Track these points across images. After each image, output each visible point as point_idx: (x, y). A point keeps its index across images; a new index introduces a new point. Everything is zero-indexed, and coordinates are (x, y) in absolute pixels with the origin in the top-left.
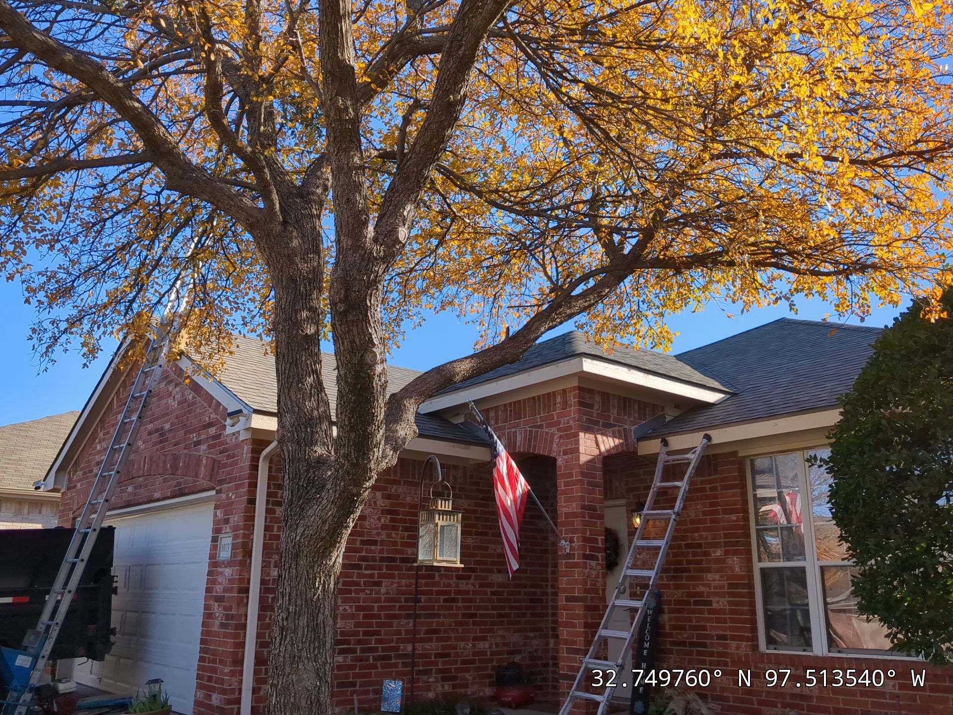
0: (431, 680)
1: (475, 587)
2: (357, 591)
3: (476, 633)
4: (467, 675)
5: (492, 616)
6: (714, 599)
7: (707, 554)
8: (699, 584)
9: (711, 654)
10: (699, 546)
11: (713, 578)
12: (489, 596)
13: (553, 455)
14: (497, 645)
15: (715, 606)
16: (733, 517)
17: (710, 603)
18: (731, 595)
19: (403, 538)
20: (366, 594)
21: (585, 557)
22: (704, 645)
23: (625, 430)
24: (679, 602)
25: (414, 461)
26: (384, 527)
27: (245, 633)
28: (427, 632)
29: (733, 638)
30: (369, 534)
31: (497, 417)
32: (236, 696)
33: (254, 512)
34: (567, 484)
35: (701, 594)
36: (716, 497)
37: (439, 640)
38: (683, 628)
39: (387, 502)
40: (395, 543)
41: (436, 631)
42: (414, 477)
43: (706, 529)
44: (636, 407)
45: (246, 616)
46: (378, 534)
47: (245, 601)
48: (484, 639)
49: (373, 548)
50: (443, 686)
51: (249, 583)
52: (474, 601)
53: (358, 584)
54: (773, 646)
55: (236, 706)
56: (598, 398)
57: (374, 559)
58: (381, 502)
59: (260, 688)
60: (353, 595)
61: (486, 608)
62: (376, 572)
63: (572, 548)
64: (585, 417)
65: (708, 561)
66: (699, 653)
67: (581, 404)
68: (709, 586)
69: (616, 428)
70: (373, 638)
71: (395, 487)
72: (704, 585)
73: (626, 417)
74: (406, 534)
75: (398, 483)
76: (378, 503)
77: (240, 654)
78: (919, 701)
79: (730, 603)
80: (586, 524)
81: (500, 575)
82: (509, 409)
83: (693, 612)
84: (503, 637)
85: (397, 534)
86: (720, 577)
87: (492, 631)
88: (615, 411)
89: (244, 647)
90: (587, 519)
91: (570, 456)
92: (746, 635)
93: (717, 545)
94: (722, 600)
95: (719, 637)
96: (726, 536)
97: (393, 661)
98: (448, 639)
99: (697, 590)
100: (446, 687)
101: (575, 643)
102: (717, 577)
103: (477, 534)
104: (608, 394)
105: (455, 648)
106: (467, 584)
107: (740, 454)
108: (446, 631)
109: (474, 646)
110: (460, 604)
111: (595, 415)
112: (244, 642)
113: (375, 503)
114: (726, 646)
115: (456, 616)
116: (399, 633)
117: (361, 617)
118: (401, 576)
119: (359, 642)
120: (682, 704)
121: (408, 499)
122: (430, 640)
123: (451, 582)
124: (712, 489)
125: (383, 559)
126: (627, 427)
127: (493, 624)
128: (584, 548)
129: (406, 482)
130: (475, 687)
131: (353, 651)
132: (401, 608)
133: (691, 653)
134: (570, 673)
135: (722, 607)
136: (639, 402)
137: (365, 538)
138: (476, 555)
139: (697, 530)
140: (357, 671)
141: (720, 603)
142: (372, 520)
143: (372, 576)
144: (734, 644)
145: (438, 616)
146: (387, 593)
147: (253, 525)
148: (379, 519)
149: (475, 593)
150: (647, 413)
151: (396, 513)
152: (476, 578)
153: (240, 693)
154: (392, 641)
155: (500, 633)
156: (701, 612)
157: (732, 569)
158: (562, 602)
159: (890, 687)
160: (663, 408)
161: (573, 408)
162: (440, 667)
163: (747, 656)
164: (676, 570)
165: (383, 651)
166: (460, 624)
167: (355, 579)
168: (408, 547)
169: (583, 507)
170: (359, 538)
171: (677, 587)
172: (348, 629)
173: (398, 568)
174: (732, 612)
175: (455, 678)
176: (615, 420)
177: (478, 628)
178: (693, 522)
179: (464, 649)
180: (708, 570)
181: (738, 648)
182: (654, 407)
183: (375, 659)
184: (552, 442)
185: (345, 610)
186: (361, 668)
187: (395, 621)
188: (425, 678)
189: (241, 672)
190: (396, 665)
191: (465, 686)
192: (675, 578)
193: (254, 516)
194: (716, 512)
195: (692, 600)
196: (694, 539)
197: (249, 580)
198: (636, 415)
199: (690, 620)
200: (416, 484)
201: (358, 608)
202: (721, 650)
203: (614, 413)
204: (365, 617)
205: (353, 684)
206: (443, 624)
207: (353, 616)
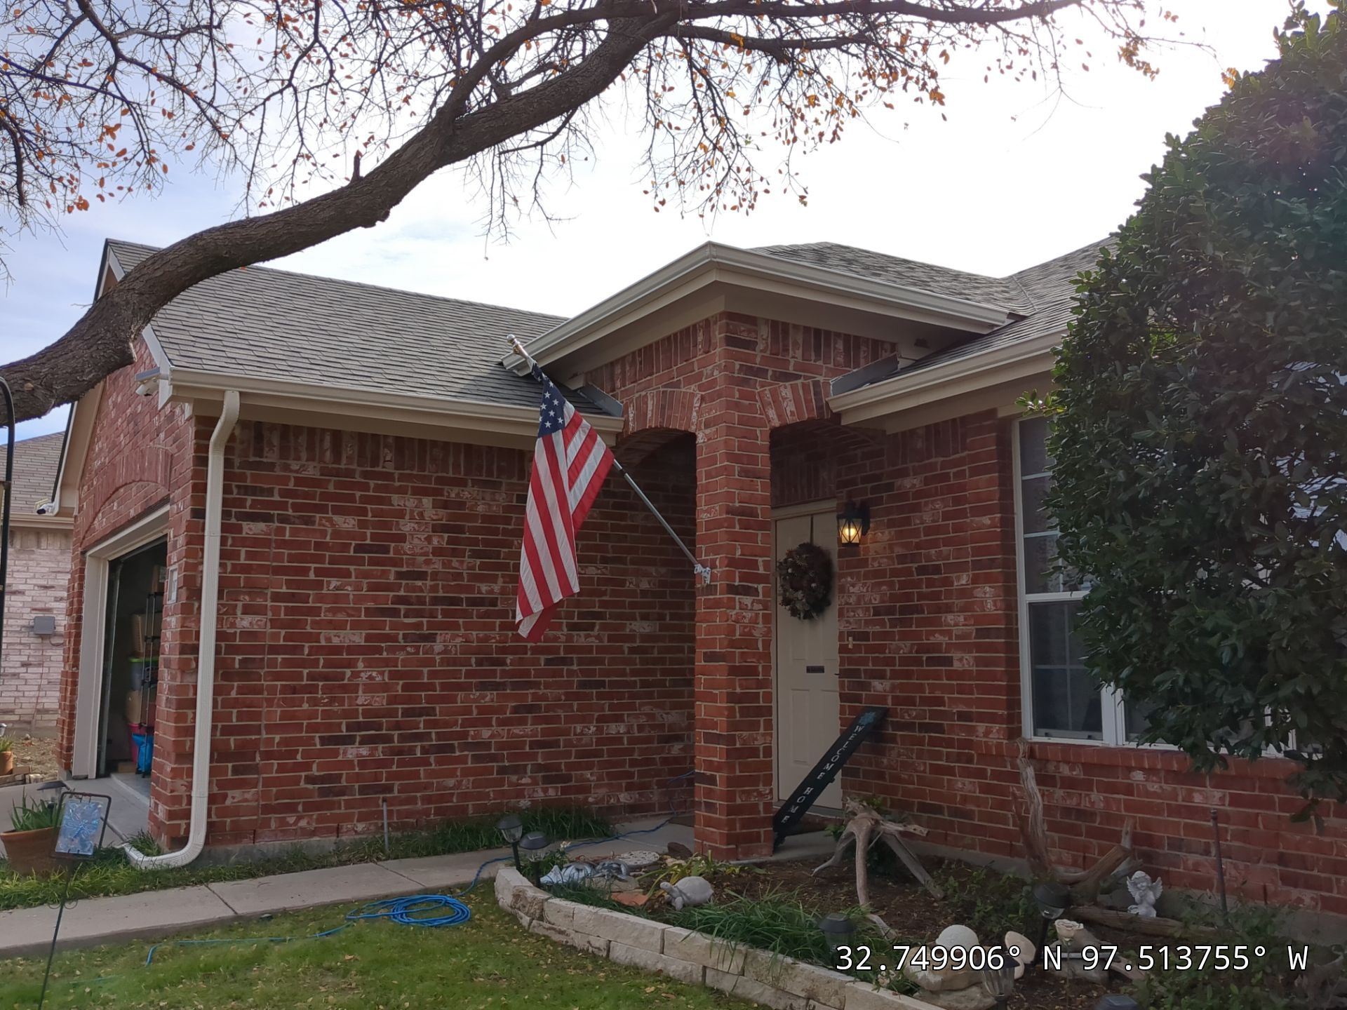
0: (524, 781)
1: (601, 641)
2: (391, 650)
3: (603, 710)
4: (588, 774)
5: (634, 684)
6: (956, 655)
7: (947, 582)
8: (935, 632)
9: (950, 742)
10: (937, 569)
11: (955, 621)
12: (626, 655)
13: (692, 429)
14: (641, 728)
15: (957, 665)
16: (986, 520)
17: (949, 661)
18: (979, 647)
19: (473, 568)
20: (409, 653)
21: (732, 589)
22: (940, 729)
23: (816, 384)
24: (905, 661)
25: (490, 448)
26: (438, 552)
27: (195, 714)
28: (516, 710)
29: (982, 718)
30: (412, 562)
31: (624, 372)
32: (184, 806)
33: (203, 530)
34: (709, 476)
35: (936, 647)
36: (962, 488)
37: (537, 721)
38: (910, 701)
39: (442, 512)
40: (459, 576)
41: (530, 709)
42: (490, 473)
43: (947, 542)
44: (840, 345)
45: (195, 687)
46: (428, 562)
47: (194, 665)
48: (618, 719)
49: (419, 583)
50: (545, 791)
51: (198, 638)
52: (599, 661)
53: (394, 639)
54: (1044, 731)
55: (183, 823)
56: (765, 332)
57: (421, 601)
58: (430, 513)
59: (225, 796)
60: (385, 655)
61: (623, 673)
62: (425, 620)
63: (713, 577)
64: (737, 365)
65: (949, 594)
66: (933, 742)
67: (730, 341)
68: (949, 633)
69: (799, 382)
70: (422, 719)
71: (456, 490)
72: (942, 633)
73: (820, 363)
74: (478, 562)
75: (462, 483)
76: (426, 515)
77: (188, 744)
78: (1261, 826)
79: (979, 661)
80: (734, 537)
81: (645, 624)
82: (638, 359)
83: (926, 676)
84: (651, 716)
85: (462, 562)
86: (965, 619)
87: (631, 707)
88: (799, 353)
89: (193, 735)
90: (737, 529)
91: (714, 429)
92: (1000, 712)
93: (961, 568)
94: (967, 656)
95: (963, 716)
96: (977, 551)
97: (458, 754)
98: (556, 719)
99: (932, 640)
100: (551, 792)
101: (715, 726)
102: (961, 619)
103: (605, 560)
104: (785, 325)
105: (566, 732)
106: (587, 636)
107: (1001, 414)
108: (548, 708)
109: (599, 730)
110: (575, 667)
111: (758, 360)
112: (194, 727)
113: (421, 515)
114: (972, 730)
115: (570, 684)
116: (467, 711)
117: (399, 688)
118: (468, 627)
119: (397, 726)
120: (868, 824)
121: (481, 509)
122: (522, 722)
123: (558, 633)
124: (957, 475)
125: (435, 601)
126: (821, 379)
127: (633, 696)
128: (729, 576)
129: (475, 482)
130: (602, 792)
131: (388, 739)
132: (469, 674)
133: (920, 742)
134: (708, 773)
135: (967, 667)
136: (847, 338)
137: (404, 569)
138: (604, 593)
139: (934, 544)
140: (394, 768)
141: (963, 661)
142: (416, 541)
143: (418, 626)
144: (981, 727)
145: (536, 685)
146: (446, 651)
147: (202, 550)
148: (429, 539)
149: (600, 649)
150: (862, 355)
151: (460, 529)
152: (604, 627)
153: (189, 803)
154: (455, 723)
155: (647, 709)
156: (937, 676)
157: (982, 605)
158: (700, 663)
159: (1216, 800)
160: (893, 346)
161: (718, 350)
162: (540, 761)
163: (999, 746)
164: (903, 610)
165: (438, 739)
166: (576, 696)
167: (387, 631)
168: (482, 582)
169: (730, 511)
170: (393, 569)
171: (904, 636)
172: (376, 706)
173: (465, 614)
174: (980, 675)
175: (568, 778)
176: (798, 366)
177: (606, 703)
178: (928, 531)
179: (582, 734)
180: (948, 609)
181: (987, 734)
182: (876, 345)
183: (425, 751)
184: (691, 408)
185: (370, 678)
186: (401, 763)
187: (460, 695)
188: (514, 778)
189: (190, 773)
190: (462, 760)
191: (585, 789)
192: (902, 622)
193: (203, 536)
194: (961, 514)
195: (925, 656)
196: (928, 558)
197: (198, 633)
198: (841, 359)
199: (920, 688)
200: (496, 485)
201: (395, 675)
202: (963, 736)
203: (795, 357)
204: (405, 687)
205: (389, 789)
206: (544, 698)
207: (384, 687)
